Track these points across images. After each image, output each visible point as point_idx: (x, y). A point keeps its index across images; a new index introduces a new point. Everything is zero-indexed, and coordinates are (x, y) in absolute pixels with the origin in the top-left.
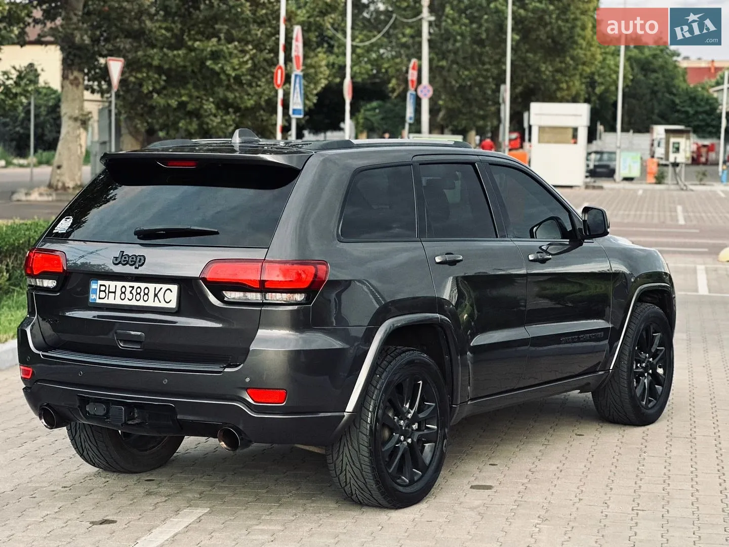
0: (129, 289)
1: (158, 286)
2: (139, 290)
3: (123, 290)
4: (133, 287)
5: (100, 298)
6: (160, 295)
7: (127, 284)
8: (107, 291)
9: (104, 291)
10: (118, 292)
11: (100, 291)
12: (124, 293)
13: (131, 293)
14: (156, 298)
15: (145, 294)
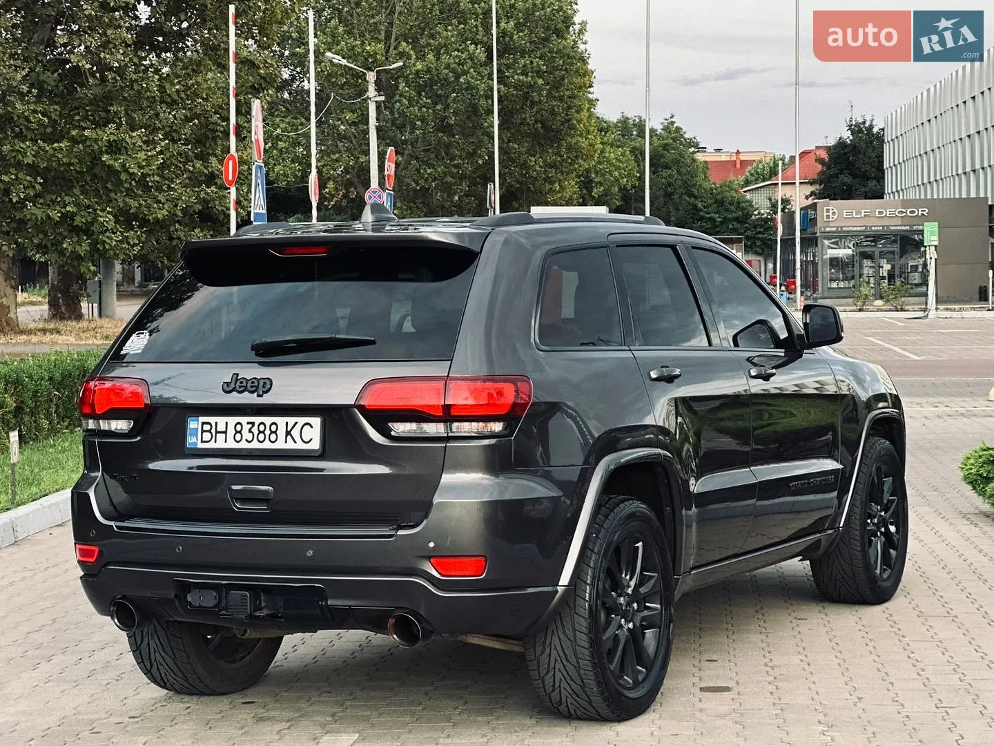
0: (246, 427)
1: (291, 420)
2: (262, 428)
3: (239, 428)
4: (253, 424)
5: (202, 442)
6: (295, 433)
7: (244, 420)
8: (213, 431)
9: (210, 431)
10: (231, 432)
11: (203, 431)
12: (240, 432)
13: (250, 431)
14: (289, 437)
15: (272, 432)
